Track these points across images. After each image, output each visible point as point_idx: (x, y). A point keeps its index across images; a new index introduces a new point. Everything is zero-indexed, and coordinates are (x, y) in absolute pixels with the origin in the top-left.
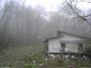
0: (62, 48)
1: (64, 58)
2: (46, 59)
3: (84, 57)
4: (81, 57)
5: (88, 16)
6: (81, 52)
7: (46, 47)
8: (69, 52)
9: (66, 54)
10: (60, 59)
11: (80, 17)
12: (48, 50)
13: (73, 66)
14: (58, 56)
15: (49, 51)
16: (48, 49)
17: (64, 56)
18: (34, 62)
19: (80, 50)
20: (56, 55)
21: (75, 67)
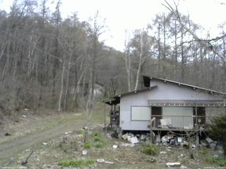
0: (154, 118)
1: (157, 144)
2: (115, 147)
3: (209, 140)
4: (201, 141)
5: (218, 38)
6: (202, 129)
7: (113, 116)
8: (170, 128)
9: (164, 133)
10: (148, 146)
11: (199, 41)
12: (118, 124)
13: (181, 163)
14: (143, 137)
15: (121, 125)
16: (119, 121)
17: (158, 139)
18: (84, 153)
19: (198, 123)
20: (138, 135)
21: (185, 165)
